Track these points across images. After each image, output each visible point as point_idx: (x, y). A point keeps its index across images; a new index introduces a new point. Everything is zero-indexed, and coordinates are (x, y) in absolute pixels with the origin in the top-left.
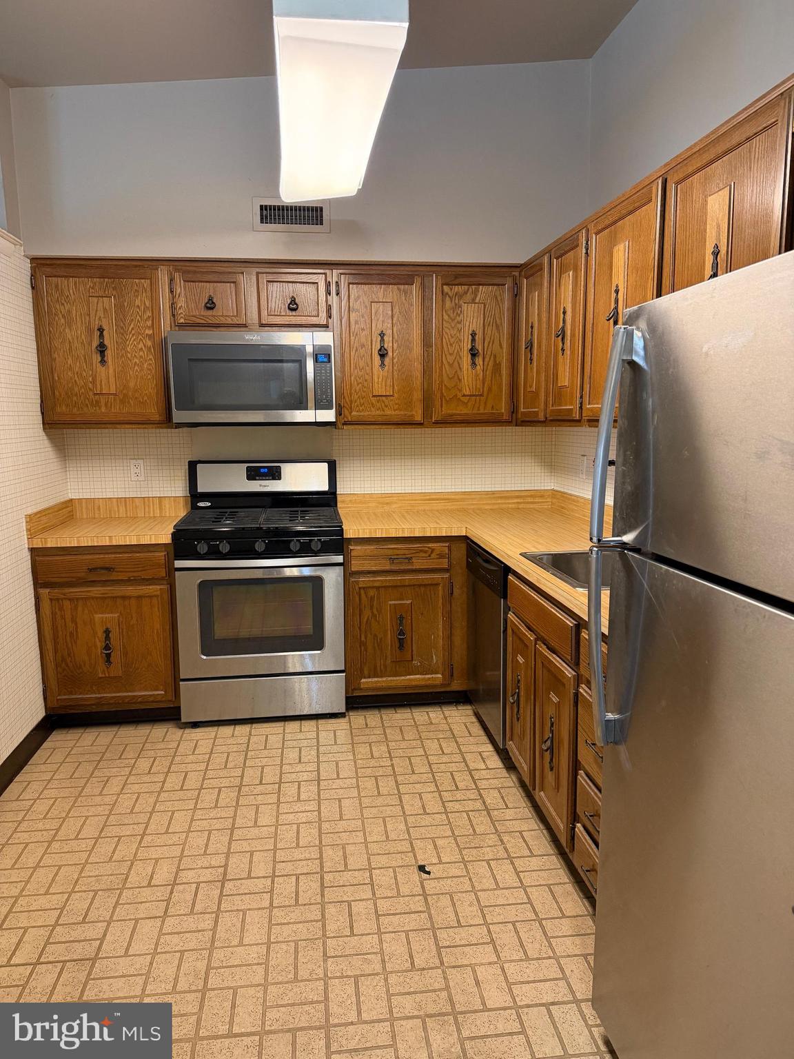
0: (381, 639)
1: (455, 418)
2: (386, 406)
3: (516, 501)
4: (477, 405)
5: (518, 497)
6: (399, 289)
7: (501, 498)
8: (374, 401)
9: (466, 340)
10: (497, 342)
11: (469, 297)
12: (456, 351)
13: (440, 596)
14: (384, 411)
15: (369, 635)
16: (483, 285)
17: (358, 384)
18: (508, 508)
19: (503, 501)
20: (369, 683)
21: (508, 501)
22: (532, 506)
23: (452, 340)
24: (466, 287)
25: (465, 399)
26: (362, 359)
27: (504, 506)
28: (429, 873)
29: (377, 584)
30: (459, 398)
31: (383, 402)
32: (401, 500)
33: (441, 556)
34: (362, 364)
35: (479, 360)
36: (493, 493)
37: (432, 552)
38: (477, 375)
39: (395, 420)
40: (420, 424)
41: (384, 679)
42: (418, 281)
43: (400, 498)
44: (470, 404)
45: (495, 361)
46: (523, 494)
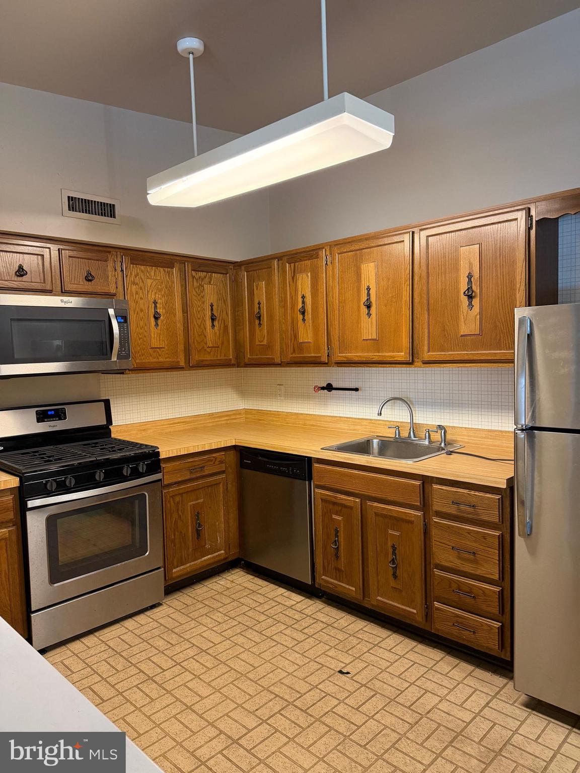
0: (184, 534)
1: (205, 363)
2: (160, 356)
3: (226, 418)
4: (216, 354)
5: (227, 416)
6: (165, 271)
7: (218, 417)
8: (151, 352)
9: (208, 309)
10: (225, 312)
11: (207, 280)
12: (202, 316)
13: (221, 491)
14: (158, 359)
15: (176, 533)
16: (215, 273)
17: (140, 339)
18: (222, 424)
19: (218, 420)
20: (178, 571)
21: (221, 419)
22: (235, 421)
23: (199, 309)
24: (205, 273)
25: (209, 350)
26: (141, 320)
27: (220, 423)
28: (348, 673)
29: (181, 491)
30: (205, 350)
31: (158, 353)
32: (154, 426)
33: (221, 462)
34: (142, 323)
35: (216, 323)
36: (213, 414)
37: (215, 460)
38: (216, 333)
39: (167, 365)
40: (182, 368)
41: (188, 565)
42: (177, 265)
43: (154, 425)
44: (212, 353)
45: (224, 324)
46: (229, 413)
